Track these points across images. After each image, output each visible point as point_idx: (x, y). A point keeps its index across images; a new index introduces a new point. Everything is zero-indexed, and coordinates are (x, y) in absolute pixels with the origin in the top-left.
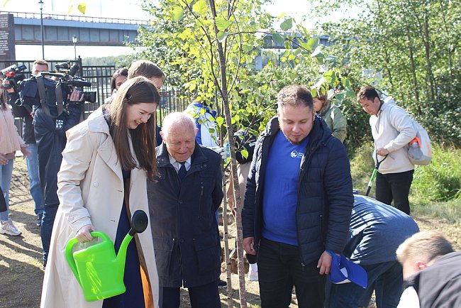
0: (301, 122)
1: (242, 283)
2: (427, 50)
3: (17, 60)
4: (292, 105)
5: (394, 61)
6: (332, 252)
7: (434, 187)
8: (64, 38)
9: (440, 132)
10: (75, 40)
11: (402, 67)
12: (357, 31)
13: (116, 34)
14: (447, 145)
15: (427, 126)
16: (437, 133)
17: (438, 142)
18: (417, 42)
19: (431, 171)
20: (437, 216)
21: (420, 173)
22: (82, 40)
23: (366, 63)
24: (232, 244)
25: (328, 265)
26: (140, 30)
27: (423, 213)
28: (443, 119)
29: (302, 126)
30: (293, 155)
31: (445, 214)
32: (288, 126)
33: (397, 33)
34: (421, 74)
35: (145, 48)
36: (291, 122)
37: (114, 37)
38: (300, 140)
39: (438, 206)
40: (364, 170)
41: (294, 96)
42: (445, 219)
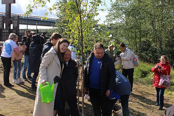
0: (102, 53)
1: (83, 100)
2: (140, 33)
3: (20, 29)
4: (99, 48)
5: (130, 36)
6: (110, 90)
7: (140, 74)
8: (33, 23)
9: (143, 57)
10: (37, 24)
11: (132, 38)
12: (120, 26)
13: (49, 23)
14: (144, 61)
15: (139, 56)
16: (142, 58)
17: (142, 60)
18: (137, 30)
19: (139, 69)
20: (140, 82)
21: (136, 69)
22: (39, 24)
23: (122, 36)
24: (80, 88)
25: (109, 94)
26: (56, 22)
27: (137, 81)
28: (143, 54)
29: (102, 54)
30: (99, 63)
31: (143, 82)
32: (98, 55)
33: (132, 28)
34: (138, 40)
35: (57, 28)
36: (99, 53)
37: (48, 24)
38: (101, 58)
39: (141, 79)
40: (120, 67)
41: (99, 46)
42: (143, 83)
